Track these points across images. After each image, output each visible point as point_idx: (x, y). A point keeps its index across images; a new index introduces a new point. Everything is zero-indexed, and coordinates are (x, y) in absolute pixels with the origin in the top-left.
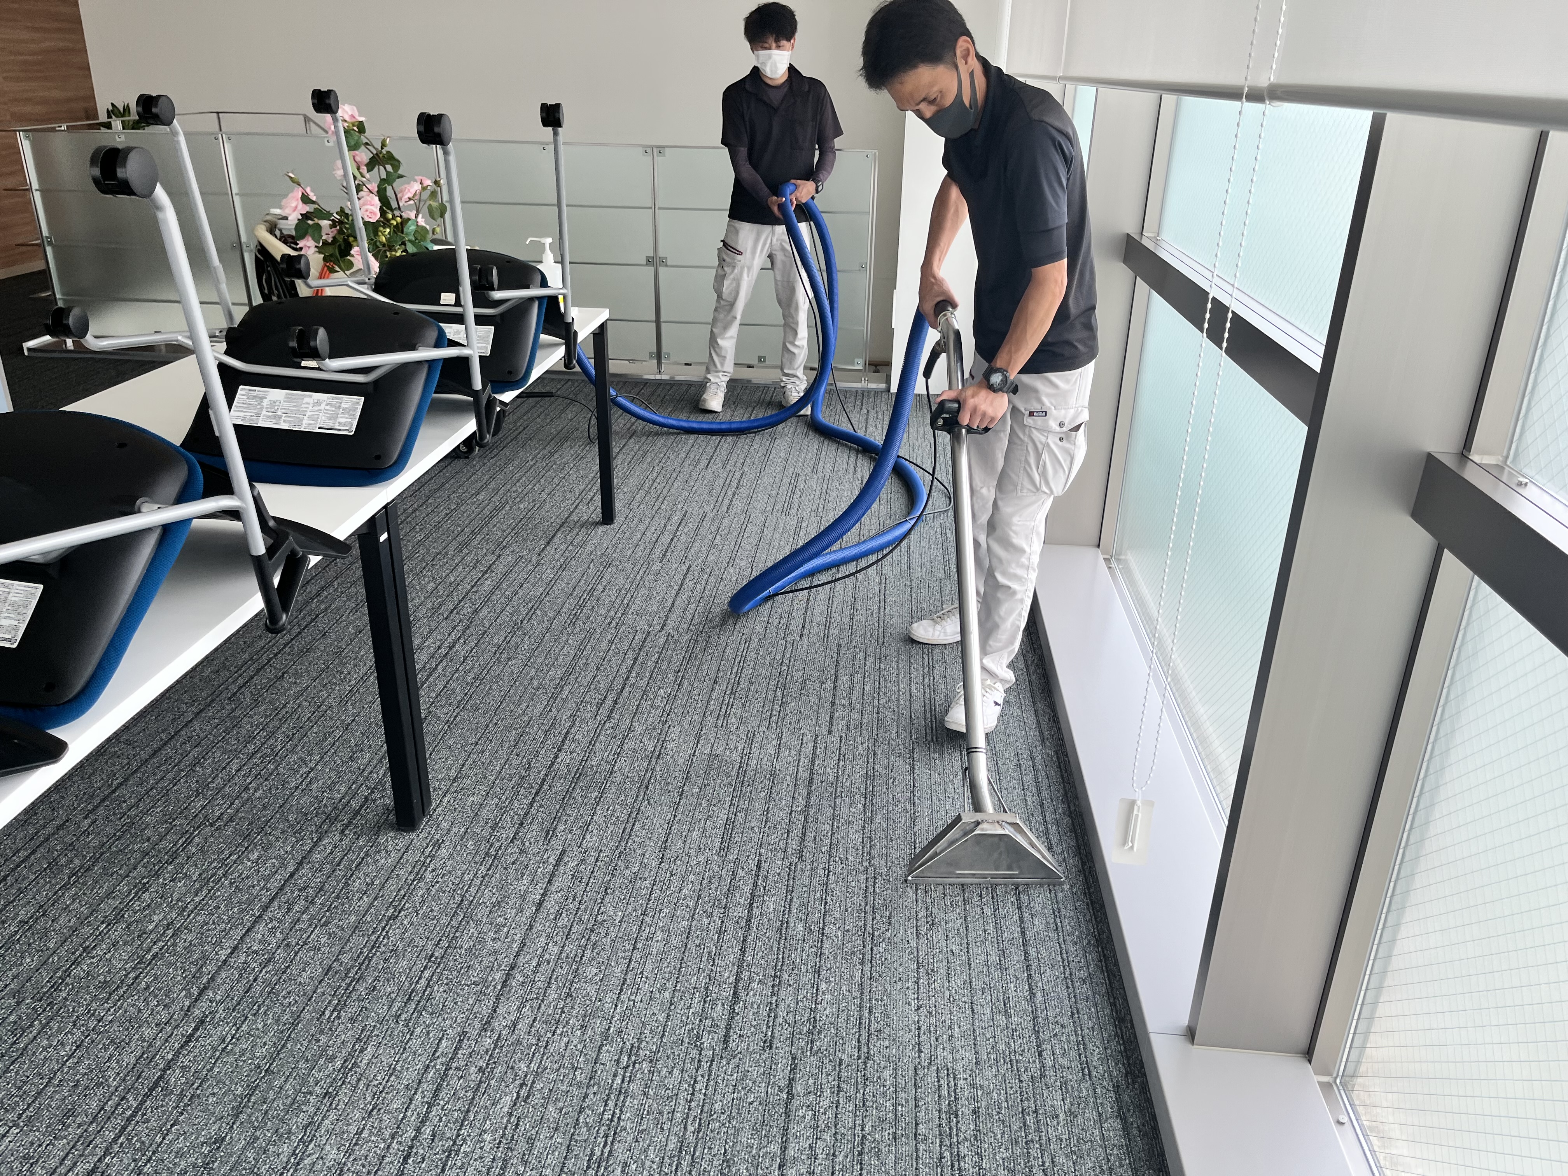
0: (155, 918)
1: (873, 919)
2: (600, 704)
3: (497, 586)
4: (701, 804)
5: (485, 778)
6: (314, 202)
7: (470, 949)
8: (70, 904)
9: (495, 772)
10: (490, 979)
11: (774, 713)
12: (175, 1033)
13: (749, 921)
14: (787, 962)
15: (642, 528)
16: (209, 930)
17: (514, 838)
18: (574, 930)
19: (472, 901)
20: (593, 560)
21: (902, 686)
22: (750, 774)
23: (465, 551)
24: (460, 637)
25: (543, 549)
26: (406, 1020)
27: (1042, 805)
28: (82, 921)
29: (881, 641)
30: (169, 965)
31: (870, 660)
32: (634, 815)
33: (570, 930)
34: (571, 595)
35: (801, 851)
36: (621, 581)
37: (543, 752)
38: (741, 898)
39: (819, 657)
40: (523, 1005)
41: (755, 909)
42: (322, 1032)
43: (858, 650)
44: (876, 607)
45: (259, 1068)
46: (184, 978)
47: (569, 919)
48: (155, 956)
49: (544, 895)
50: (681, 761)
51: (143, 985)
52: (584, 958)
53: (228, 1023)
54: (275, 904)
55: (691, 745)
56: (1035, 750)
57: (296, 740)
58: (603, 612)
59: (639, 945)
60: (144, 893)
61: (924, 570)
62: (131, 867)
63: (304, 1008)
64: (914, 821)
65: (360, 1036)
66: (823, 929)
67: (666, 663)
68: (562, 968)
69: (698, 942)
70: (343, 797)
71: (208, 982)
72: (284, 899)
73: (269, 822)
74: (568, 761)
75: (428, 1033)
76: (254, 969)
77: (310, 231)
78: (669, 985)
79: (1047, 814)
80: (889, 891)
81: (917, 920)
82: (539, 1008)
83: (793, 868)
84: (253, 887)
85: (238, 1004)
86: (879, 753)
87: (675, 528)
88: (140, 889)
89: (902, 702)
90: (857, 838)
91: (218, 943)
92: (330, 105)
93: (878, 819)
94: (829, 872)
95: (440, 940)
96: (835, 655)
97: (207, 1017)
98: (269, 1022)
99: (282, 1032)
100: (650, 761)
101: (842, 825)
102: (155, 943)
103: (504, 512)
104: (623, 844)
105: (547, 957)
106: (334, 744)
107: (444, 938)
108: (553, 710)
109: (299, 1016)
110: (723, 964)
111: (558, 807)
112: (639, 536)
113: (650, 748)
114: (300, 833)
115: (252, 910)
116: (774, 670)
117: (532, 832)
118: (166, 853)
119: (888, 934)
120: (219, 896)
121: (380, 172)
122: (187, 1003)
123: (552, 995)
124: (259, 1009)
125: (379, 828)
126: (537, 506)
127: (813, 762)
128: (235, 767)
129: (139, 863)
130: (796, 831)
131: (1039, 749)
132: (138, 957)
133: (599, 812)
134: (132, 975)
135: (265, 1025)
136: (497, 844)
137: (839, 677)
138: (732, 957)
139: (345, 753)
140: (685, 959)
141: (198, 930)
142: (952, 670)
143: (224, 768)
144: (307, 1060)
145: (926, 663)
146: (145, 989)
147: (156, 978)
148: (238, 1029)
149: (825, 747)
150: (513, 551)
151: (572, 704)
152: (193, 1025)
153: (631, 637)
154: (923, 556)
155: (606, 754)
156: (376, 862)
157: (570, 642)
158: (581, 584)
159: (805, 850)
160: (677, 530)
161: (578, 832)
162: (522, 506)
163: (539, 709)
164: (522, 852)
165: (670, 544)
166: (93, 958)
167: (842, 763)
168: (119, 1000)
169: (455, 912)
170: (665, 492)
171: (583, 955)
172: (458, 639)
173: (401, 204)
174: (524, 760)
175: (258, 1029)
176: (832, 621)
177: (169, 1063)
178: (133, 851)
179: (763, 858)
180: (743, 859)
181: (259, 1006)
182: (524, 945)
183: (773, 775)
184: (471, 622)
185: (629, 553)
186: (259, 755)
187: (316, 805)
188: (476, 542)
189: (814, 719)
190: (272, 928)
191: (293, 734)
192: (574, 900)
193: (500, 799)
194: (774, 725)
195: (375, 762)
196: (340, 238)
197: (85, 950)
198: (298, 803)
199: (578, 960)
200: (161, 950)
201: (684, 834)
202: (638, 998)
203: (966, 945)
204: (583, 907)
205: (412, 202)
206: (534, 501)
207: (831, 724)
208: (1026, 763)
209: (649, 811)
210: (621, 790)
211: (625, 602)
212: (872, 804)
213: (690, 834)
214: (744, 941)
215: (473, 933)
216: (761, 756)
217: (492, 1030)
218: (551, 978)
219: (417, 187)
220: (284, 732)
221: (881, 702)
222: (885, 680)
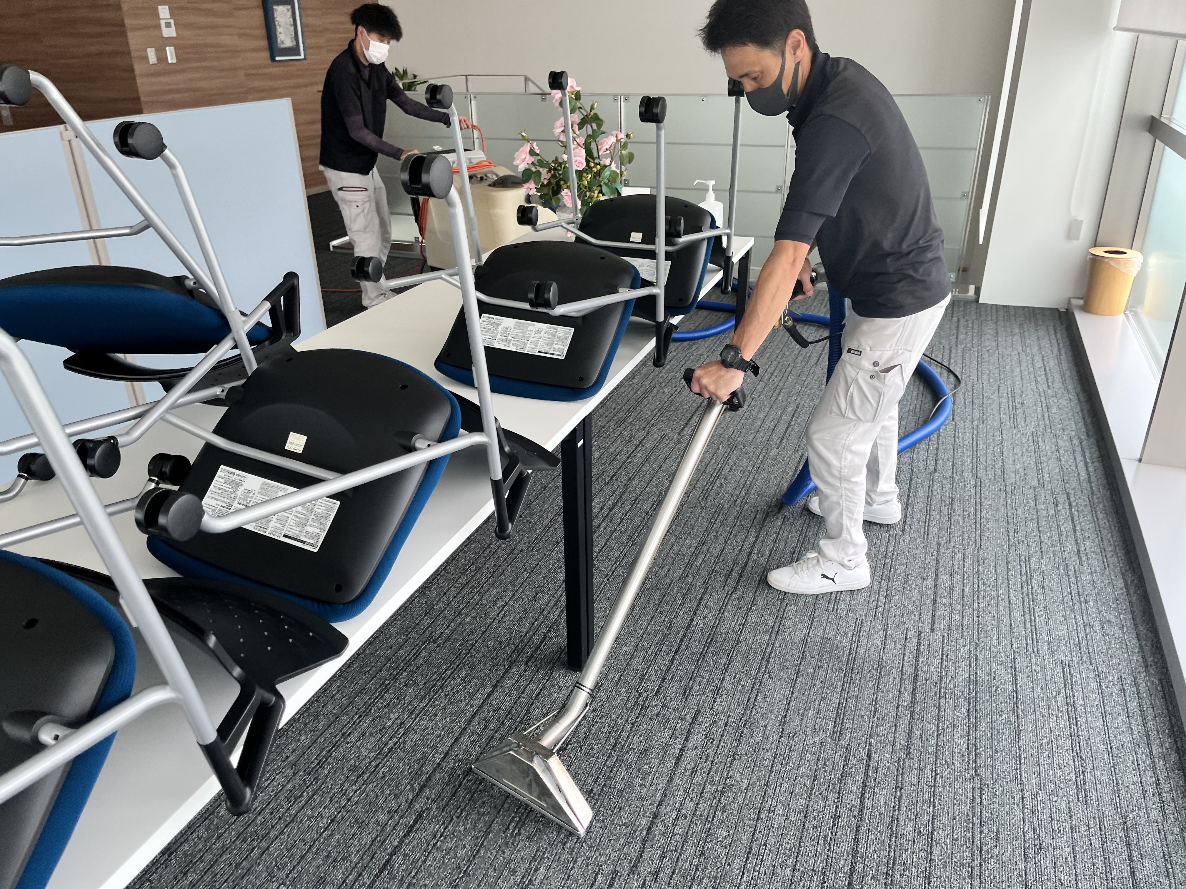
0: (392, 716)
1: (981, 832)
2: (728, 575)
3: (646, 460)
4: (815, 685)
5: (636, 631)
6: (538, 155)
7: (621, 791)
8: (336, 694)
9: (643, 627)
10: (638, 823)
11: (880, 604)
12: (401, 822)
13: (861, 811)
14: (898, 861)
15: (761, 416)
16: (428, 734)
17: (658, 691)
18: (706, 790)
19: (624, 746)
20: (722, 442)
21: (1001, 592)
22: (859, 661)
23: (623, 426)
24: (618, 501)
25: (682, 430)
26: (570, 848)
27: (1148, 736)
28: (343, 710)
29: (978, 544)
30: (400, 760)
31: (969, 561)
32: (757, 686)
33: (704, 788)
34: (704, 472)
35: (908, 748)
36: (745, 462)
37: (681, 613)
38: (853, 786)
39: (920, 553)
40: (663, 856)
41: (866, 800)
42: (507, 845)
43: (956, 550)
44: (972, 509)
45: (459, 868)
46: (410, 774)
47: (703, 778)
48: (390, 750)
49: (682, 750)
50: (797, 640)
51: (381, 774)
52: (715, 819)
53: (439, 821)
54: (476, 719)
55: (806, 625)
56: (1138, 676)
57: (496, 576)
58: (729, 490)
59: (763, 816)
60: (385, 693)
61: (1018, 476)
62: (378, 668)
63: (494, 820)
64: (1018, 733)
65: (535, 855)
66: (932, 833)
67: (783, 543)
68: (697, 825)
69: (814, 823)
70: (528, 632)
71: (426, 781)
72: (482, 716)
73: (474, 645)
74: (702, 626)
75: (587, 866)
76: (459, 776)
77: (533, 176)
78: (790, 862)
79: (1153, 747)
80: (996, 805)
81: (1024, 841)
82: (677, 861)
83: (901, 763)
84: (461, 701)
85: (447, 805)
86: (981, 657)
87: (790, 418)
88: (383, 689)
89: (1001, 608)
90: (962, 743)
91: (434, 747)
92: (561, 83)
93: (982, 727)
94: (936, 774)
95: (598, 777)
96: (935, 553)
97: (424, 812)
98: (468, 827)
99: (477, 838)
100: (770, 636)
101: (948, 727)
102: (391, 739)
103: (652, 394)
104: (748, 712)
105: (684, 811)
106: (523, 583)
107: (601, 776)
108: (690, 576)
109: (490, 826)
110: (838, 851)
111: (693, 667)
112: (759, 424)
113: (770, 623)
114: (496, 659)
115: (460, 722)
116: (879, 562)
117: (673, 689)
118: (403, 661)
119: (996, 851)
120: (437, 705)
121: (588, 129)
122: (411, 797)
123: (689, 851)
124: (462, 813)
125: (554, 664)
126: (678, 391)
127: (917, 657)
128: (452, 594)
129: (383, 667)
130: (903, 726)
131: (1143, 675)
132: (379, 749)
133: (727, 678)
134: (374, 764)
135: (465, 829)
136: (645, 695)
137: (939, 576)
138: (846, 845)
139: (530, 593)
140: (804, 838)
141: (421, 733)
142: (1050, 581)
143: (445, 594)
144: (495, 870)
145: (1023, 572)
146: (382, 778)
147: (390, 770)
148: (445, 828)
149: (929, 645)
150: (659, 429)
151: (704, 572)
152: (414, 818)
153: (753, 515)
154: (1017, 462)
155: (733, 623)
156: (551, 695)
157: (703, 514)
158: (712, 463)
159: (913, 747)
160: (791, 420)
161: (710, 694)
162: (666, 390)
163: (679, 572)
164: (664, 705)
165: (785, 432)
166: (348, 743)
167: (945, 663)
168: (363, 784)
169: (610, 753)
170: (781, 384)
171: (714, 816)
172: (616, 503)
173: (600, 154)
174: (666, 619)
175: (460, 831)
176: (932, 519)
177: (395, 848)
178: (380, 656)
179: (873, 749)
180: (854, 746)
181: (462, 810)
182: (666, 796)
183: (881, 666)
184: (627, 489)
185: (751, 437)
186: (470, 586)
187: (508, 636)
188: (631, 420)
189: (917, 614)
190: (474, 741)
191: (494, 571)
192: (707, 759)
193: (647, 652)
194: (880, 616)
195: (552, 603)
196: (554, 181)
197: (343, 734)
198: (495, 632)
199: (710, 820)
200: (395, 745)
201: (801, 712)
202: (762, 870)
203: (1074, 877)
204: (714, 768)
205: (608, 152)
206: (675, 387)
207: (933, 622)
208: (1130, 689)
209: (770, 684)
210: (746, 660)
211: (748, 482)
212: (976, 711)
213: (806, 713)
214: (857, 831)
215: (624, 777)
216: (869, 646)
217: (639, 874)
218: (687, 833)
219: (613, 140)
220: (488, 569)
221: (981, 605)
222: (984, 584)
